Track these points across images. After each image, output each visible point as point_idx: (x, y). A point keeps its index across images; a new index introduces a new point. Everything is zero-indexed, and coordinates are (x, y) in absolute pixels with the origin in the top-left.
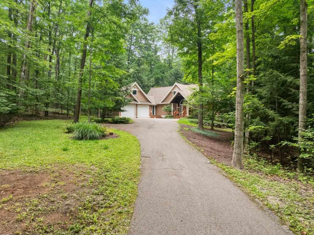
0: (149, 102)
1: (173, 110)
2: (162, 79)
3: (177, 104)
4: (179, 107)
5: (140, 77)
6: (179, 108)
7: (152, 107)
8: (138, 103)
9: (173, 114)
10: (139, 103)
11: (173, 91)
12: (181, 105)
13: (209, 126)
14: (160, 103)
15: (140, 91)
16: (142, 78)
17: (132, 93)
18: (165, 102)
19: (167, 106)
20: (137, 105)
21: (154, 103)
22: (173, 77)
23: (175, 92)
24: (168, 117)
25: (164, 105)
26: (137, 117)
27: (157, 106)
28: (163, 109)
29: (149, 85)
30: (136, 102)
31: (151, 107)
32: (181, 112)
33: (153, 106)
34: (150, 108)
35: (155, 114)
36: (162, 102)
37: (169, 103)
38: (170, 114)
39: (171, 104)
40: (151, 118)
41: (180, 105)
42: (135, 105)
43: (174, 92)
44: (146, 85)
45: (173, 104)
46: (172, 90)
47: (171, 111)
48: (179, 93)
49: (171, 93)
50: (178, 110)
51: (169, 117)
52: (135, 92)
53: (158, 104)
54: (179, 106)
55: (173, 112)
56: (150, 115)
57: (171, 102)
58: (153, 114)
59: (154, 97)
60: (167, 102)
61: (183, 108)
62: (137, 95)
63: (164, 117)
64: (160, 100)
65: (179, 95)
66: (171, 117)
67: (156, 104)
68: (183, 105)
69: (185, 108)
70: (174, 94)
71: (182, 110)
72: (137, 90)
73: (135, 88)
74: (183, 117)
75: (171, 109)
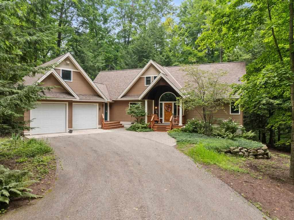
0: (99, 96)
1: (148, 114)
2: (115, 60)
3: (153, 101)
4: (158, 106)
5: (79, 51)
6: (158, 109)
8: (74, 100)
9: (149, 121)
10: (78, 99)
11: (145, 76)
12: (161, 104)
14: (119, 99)
15: (79, 74)
16: (83, 53)
18: (130, 96)
19: (136, 106)
20: (71, 103)
21: (107, 98)
23: (150, 77)
24: (138, 128)
25: (127, 102)
27: (113, 104)
28: (128, 110)
29: (95, 66)
30: (72, 97)
31: (103, 106)
32: (161, 116)
33: (106, 104)
34: (99, 109)
35: (108, 120)
36: (122, 97)
37: (140, 98)
38: (142, 121)
39: (145, 101)
40: (102, 128)
41: (160, 102)
42: (67, 103)
43: (147, 78)
44: (91, 66)
45: (148, 102)
46: (144, 74)
47: (144, 116)
49: (140, 79)
50: (155, 113)
51: (142, 128)
53: (115, 100)
54: (156, 104)
55: (149, 117)
56: (101, 122)
57: (145, 98)
58: (106, 119)
59: (106, 87)
60: (134, 96)
61: (165, 108)
62: (72, 81)
63: (127, 124)
64: (119, 93)
65: (162, 84)
66: (145, 128)
67: (110, 99)
68: (165, 103)
69: (170, 109)
70: (148, 81)
71: (165, 112)
72: (72, 70)
73: (67, 64)
74: (172, 129)
75: (144, 112)
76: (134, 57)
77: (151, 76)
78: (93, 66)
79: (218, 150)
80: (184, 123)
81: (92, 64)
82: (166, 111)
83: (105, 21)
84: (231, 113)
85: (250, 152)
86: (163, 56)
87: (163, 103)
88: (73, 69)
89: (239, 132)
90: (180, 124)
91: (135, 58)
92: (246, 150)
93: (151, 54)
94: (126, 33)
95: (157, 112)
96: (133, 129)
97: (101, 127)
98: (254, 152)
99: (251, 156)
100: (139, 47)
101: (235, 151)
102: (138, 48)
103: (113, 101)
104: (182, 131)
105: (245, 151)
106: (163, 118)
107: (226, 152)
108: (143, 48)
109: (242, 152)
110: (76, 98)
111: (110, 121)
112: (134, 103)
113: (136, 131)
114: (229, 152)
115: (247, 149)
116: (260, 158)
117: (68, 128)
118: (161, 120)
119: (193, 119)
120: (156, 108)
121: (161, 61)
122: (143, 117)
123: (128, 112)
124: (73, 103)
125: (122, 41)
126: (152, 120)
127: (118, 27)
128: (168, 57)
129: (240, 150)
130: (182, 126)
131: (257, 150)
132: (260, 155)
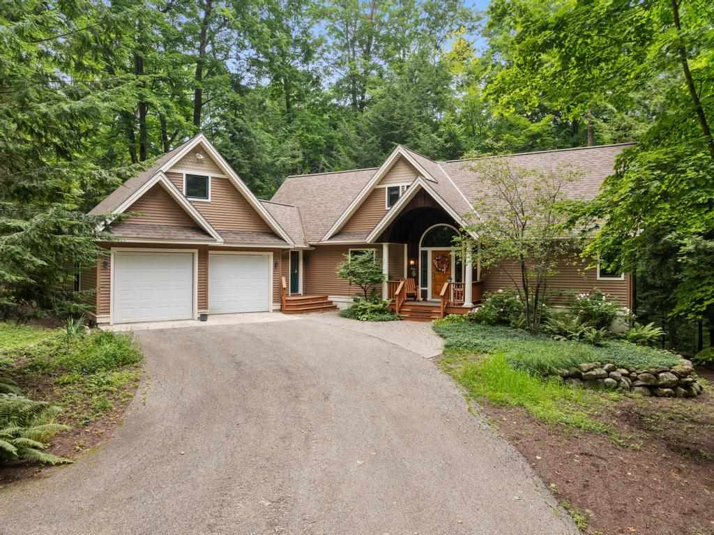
0: (274, 234)
1: (390, 278)
2: (330, 148)
3: (406, 245)
4: (416, 259)
5: (240, 131)
6: (416, 266)
7: (287, 258)
8: (210, 244)
9: (391, 295)
10: (220, 241)
11: (386, 186)
12: (425, 254)
13: (631, 388)
14: (325, 241)
15: (227, 183)
16: (248, 133)
17: (179, 193)
18: (350, 233)
19: (361, 258)
20: (204, 252)
21: (296, 240)
22: (372, 138)
23: (397, 189)
24: (364, 311)
25: (344, 248)
26: (203, 318)
27: (313, 254)
28: (340, 268)
29: (277, 164)
30: (206, 238)
31: (284, 257)
32: (425, 284)
33: (295, 254)
34: (276, 265)
35: (301, 291)
36: (330, 238)
37: (369, 240)
38: (374, 295)
39: (381, 248)
40: (281, 310)
41: (421, 249)
42: (196, 251)
43: (391, 189)
45: (390, 248)
46: (383, 179)
47: (380, 281)
48: (421, 194)
49: (374, 193)
50: (409, 276)
51: (374, 311)
52: (197, 186)
53: (315, 243)
54: (413, 254)
55: (392, 286)
56: (279, 295)
57: (381, 239)
58: (294, 289)
59: (296, 213)
60: (360, 234)
61: (433, 264)
62: (209, 200)
63: (343, 302)
64: (325, 226)
65: (422, 204)
66: (381, 311)
67: (305, 243)
68: (433, 252)
69: (445, 266)
70: (393, 198)
71: (433, 273)
72: (210, 175)
73: (199, 162)
74: (446, 314)
75: (381, 273)
76: (370, 141)
77: (400, 185)
78: (273, 164)
79: (543, 372)
80: (477, 301)
81: (269, 160)
82: (436, 270)
83: (308, 56)
84: (601, 276)
85: (636, 379)
86: (440, 136)
87: (430, 250)
88: (211, 171)
89: (619, 325)
90: (468, 303)
91: (372, 142)
92: (625, 371)
93: (410, 132)
94: (355, 83)
95: (414, 274)
96: (353, 314)
97: (279, 308)
98: (646, 379)
99: (637, 389)
100: (383, 116)
101: (594, 373)
102: (380, 117)
103: (311, 246)
104: (471, 320)
105: (623, 375)
106: (429, 289)
107: (565, 377)
108: (392, 118)
109: (614, 378)
110: (215, 241)
111: (305, 294)
112: (357, 250)
113: (359, 319)
114: (576, 376)
115: (628, 369)
116: (664, 395)
117: (199, 308)
118: (424, 294)
119: (500, 291)
120: (412, 262)
121: (435, 148)
122: (377, 286)
123: (342, 274)
124: (210, 252)
125: (347, 102)
126: (397, 293)
127: (338, 70)
128: (452, 137)
129: (608, 371)
130: (471, 309)
131: (656, 375)
132: (664, 386)
